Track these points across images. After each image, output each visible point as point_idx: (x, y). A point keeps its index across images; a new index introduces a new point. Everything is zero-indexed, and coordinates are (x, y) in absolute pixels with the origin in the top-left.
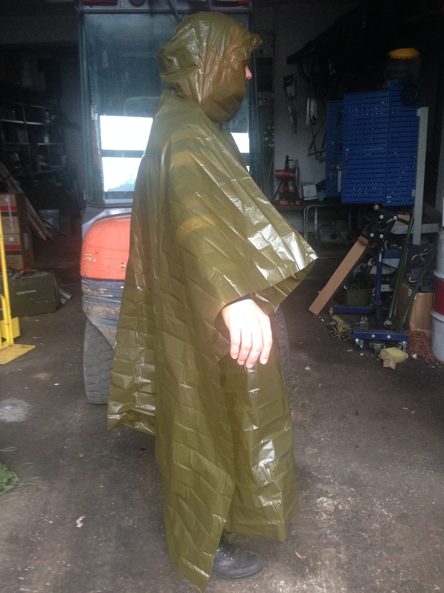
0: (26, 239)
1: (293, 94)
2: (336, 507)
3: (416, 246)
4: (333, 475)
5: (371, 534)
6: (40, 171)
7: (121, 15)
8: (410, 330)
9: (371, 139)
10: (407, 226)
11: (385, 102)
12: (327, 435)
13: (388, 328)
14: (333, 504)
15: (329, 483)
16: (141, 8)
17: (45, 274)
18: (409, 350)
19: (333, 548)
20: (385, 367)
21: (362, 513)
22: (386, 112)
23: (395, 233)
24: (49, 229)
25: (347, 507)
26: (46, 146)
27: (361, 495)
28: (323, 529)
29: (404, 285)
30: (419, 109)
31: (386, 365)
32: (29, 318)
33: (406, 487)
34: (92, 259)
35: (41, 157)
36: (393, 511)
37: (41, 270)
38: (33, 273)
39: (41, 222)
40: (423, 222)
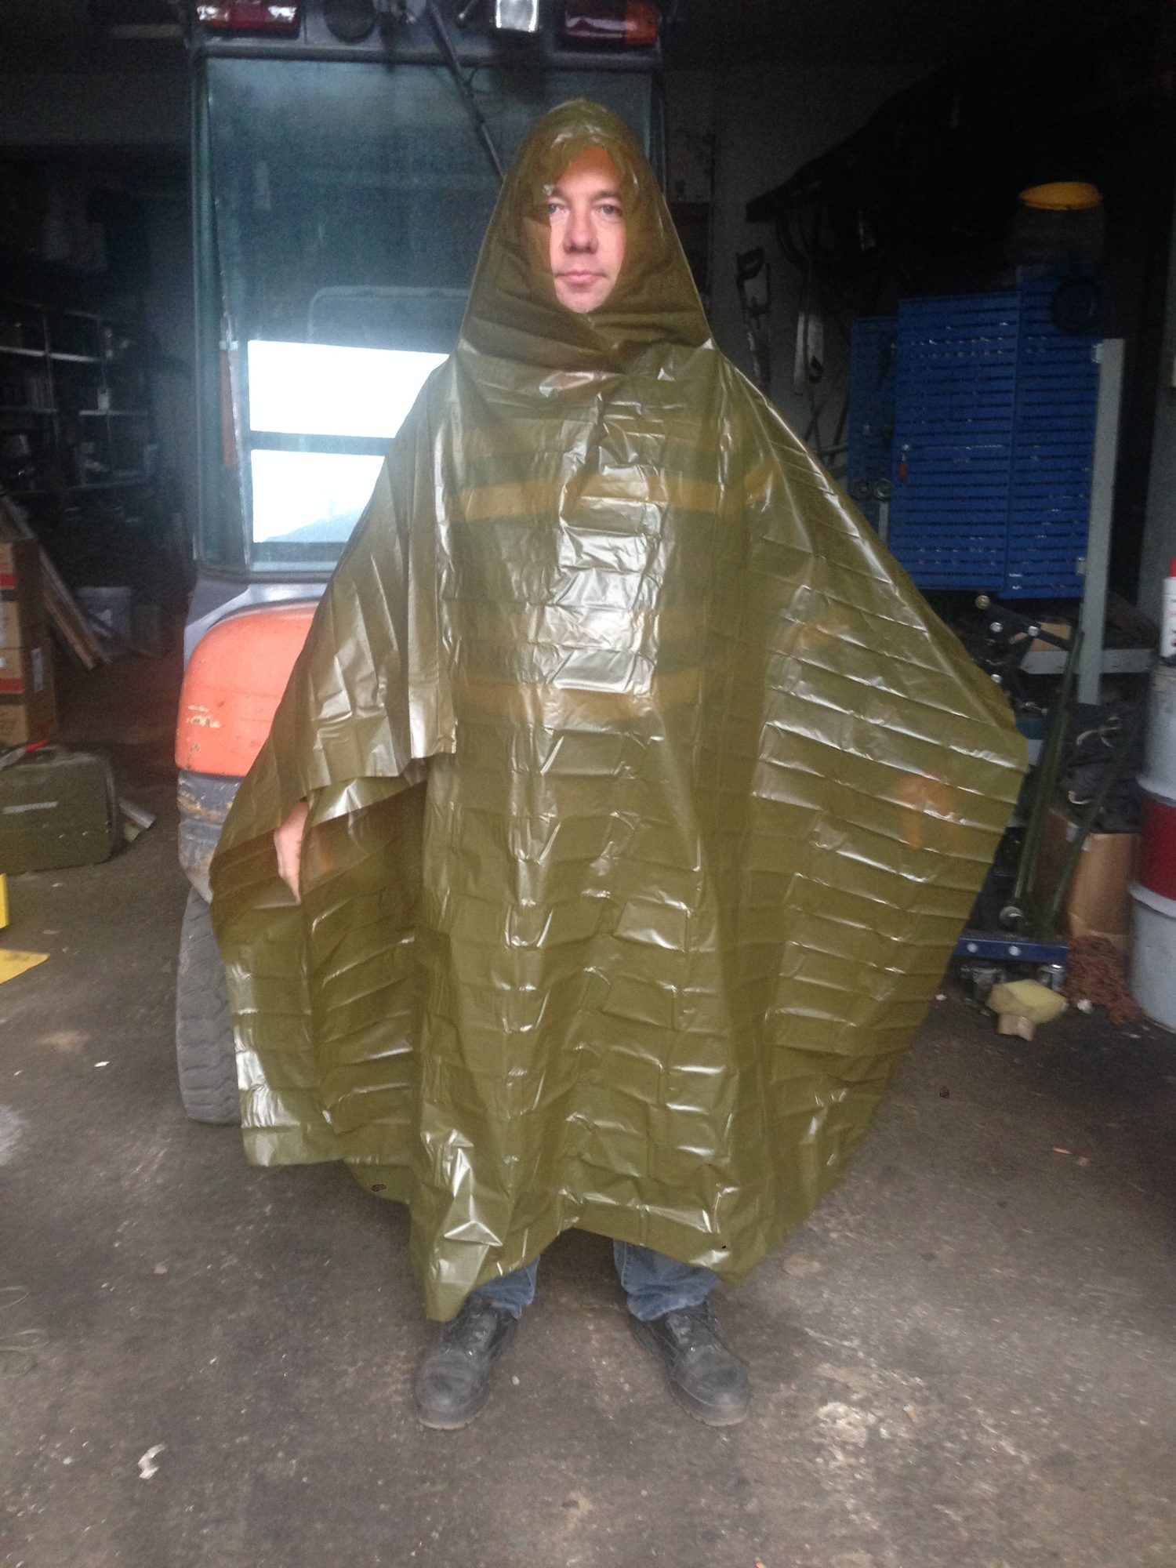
0: (39, 663)
1: (761, 299)
2: (873, 1431)
3: (1086, 708)
4: (865, 1340)
5: (969, 1511)
6: (84, 485)
7: (306, 64)
8: (1070, 932)
9: (970, 420)
10: (1064, 655)
11: (1010, 323)
12: (846, 1224)
13: (1011, 926)
14: (864, 1421)
15: (851, 1362)
16: (359, 48)
17: (84, 758)
18: (1068, 988)
19: (862, 1551)
20: (1004, 1035)
21: (943, 1448)
22: (1010, 351)
23: (1031, 671)
24: (101, 639)
25: (903, 1432)
26: (103, 418)
27: (941, 1397)
28: (837, 1496)
29: (1053, 811)
30: (1100, 345)
31: (1006, 1028)
32: (34, 877)
33: (1067, 1376)
34: (208, 722)
35: (89, 447)
36: (1029, 1447)
37: (72, 748)
38: (49, 756)
39: (80, 618)
40: (1108, 644)
